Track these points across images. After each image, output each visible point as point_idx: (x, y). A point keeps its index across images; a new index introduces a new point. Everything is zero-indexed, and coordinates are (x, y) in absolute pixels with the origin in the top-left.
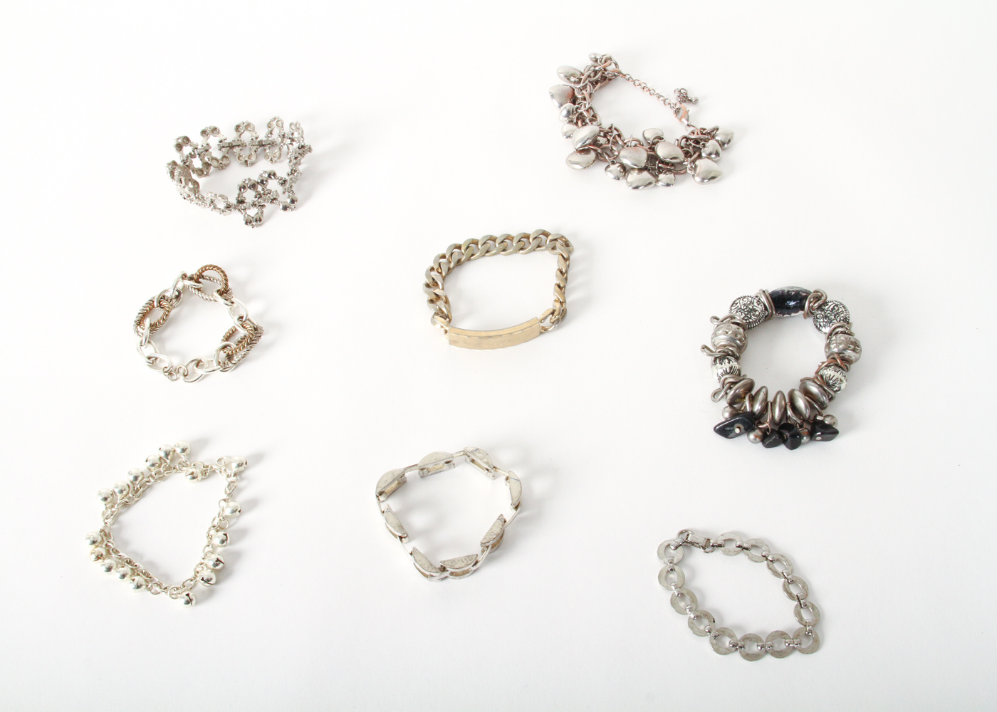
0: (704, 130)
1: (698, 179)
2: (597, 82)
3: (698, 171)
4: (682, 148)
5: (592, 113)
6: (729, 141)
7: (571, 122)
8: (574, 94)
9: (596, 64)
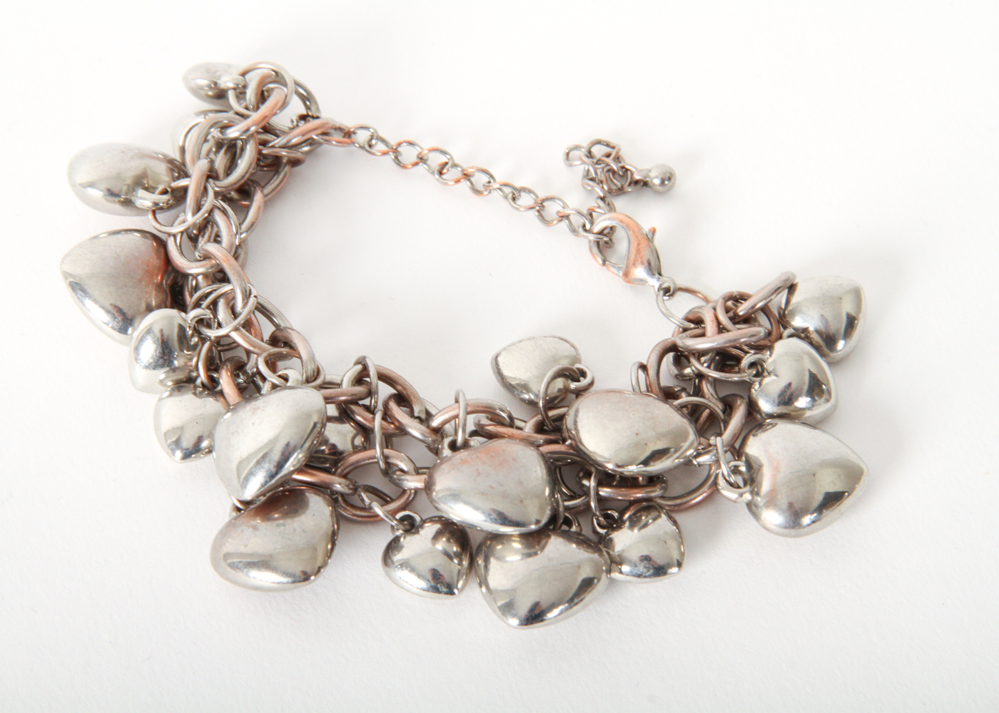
0: (739, 298)
1: (773, 517)
2: (245, 191)
3: (766, 486)
4: (668, 395)
5: (267, 329)
6: (851, 322)
7: (185, 383)
8: (168, 261)
9: (224, 118)
